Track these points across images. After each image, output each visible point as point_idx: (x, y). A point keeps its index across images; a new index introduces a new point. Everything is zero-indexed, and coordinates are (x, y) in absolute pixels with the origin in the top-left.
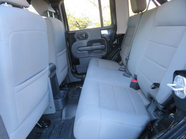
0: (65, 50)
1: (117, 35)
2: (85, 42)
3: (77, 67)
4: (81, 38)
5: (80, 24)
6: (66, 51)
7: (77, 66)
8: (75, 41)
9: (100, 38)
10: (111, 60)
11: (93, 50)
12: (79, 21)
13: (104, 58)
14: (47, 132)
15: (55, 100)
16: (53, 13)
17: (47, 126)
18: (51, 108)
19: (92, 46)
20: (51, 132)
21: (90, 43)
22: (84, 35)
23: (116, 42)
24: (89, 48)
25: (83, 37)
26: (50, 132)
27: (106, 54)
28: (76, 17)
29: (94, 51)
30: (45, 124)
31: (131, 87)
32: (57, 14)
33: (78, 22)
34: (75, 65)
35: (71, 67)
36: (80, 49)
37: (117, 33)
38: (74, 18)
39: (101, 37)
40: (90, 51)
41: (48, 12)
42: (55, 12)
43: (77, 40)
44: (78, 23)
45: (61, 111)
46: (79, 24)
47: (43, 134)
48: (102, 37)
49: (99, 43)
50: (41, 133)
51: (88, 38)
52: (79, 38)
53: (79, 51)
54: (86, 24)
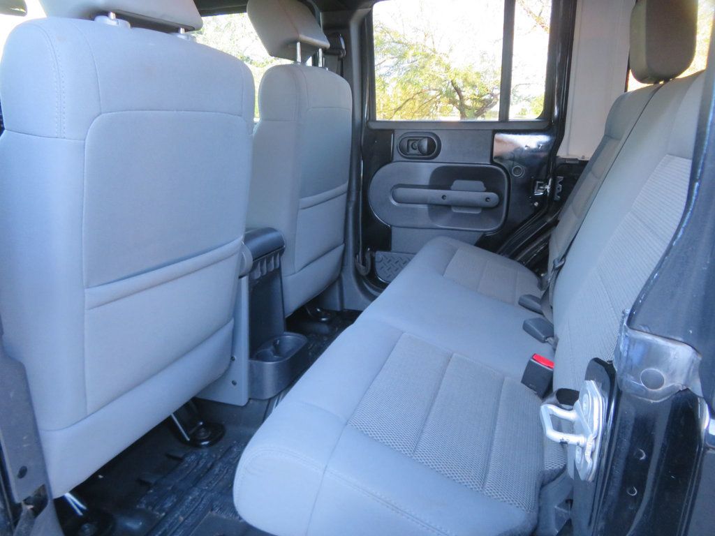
0: (344, 187)
1: (558, 162)
2: (425, 170)
3: (376, 260)
4: (412, 151)
5: (467, 92)
6: (349, 192)
7: (380, 255)
8: (387, 159)
9: (485, 162)
10: (513, 257)
11: (448, 207)
12: (465, 80)
13: (485, 243)
14: (198, 464)
15: (253, 361)
16: (320, 50)
17: (206, 443)
18: (234, 383)
19: (449, 189)
20: (212, 466)
21: (444, 178)
22: (425, 144)
23: (548, 187)
24: (436, 194)
25: (420, 148)
26: (209, 465)
27: (498, 230)
28: (453, 66)
29: (455, 210)
30: (203, 434)
31: (526, 380)
32: (339, 54)
33: (459, 83)
34: (374, 250)
35: (356, 254)
36: (402, 192)
37: (562, 153)
38: (448, 68)
39: (489, 159)
40: (438, 208)
41: (298, 44)
42: (327, 44)
43: (397, 156)
44: (458, 90)
45: (266, 403)
46: (463, 93)
47: (186, 465)
48: (492, 162)
49: (480, 184)
50: (181, 460)
51: (439, 158)
52: (404, 151)
53: (396, 201)
54: (492, 95)
